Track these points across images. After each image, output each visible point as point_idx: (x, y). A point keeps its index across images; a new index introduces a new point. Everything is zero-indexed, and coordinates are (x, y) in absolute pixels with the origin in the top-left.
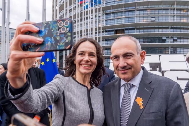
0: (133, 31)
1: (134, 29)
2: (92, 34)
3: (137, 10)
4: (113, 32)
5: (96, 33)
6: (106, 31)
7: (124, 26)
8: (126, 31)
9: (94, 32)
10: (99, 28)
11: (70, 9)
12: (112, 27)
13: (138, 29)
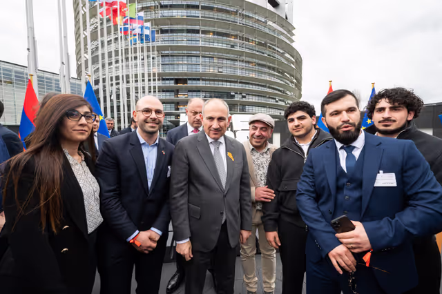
0: (198, 82)
1: (198, 80)
2: (143, 81)
3: (202, 57)
4: (173, 82)
5: (149, 80)
6: (163, 79)
7: (186, 74)
8: (189, 82)
9: (146, 78)
10: (154, 74)
11: (109, 39)
12: (171, 74)
13: (203, 80)
